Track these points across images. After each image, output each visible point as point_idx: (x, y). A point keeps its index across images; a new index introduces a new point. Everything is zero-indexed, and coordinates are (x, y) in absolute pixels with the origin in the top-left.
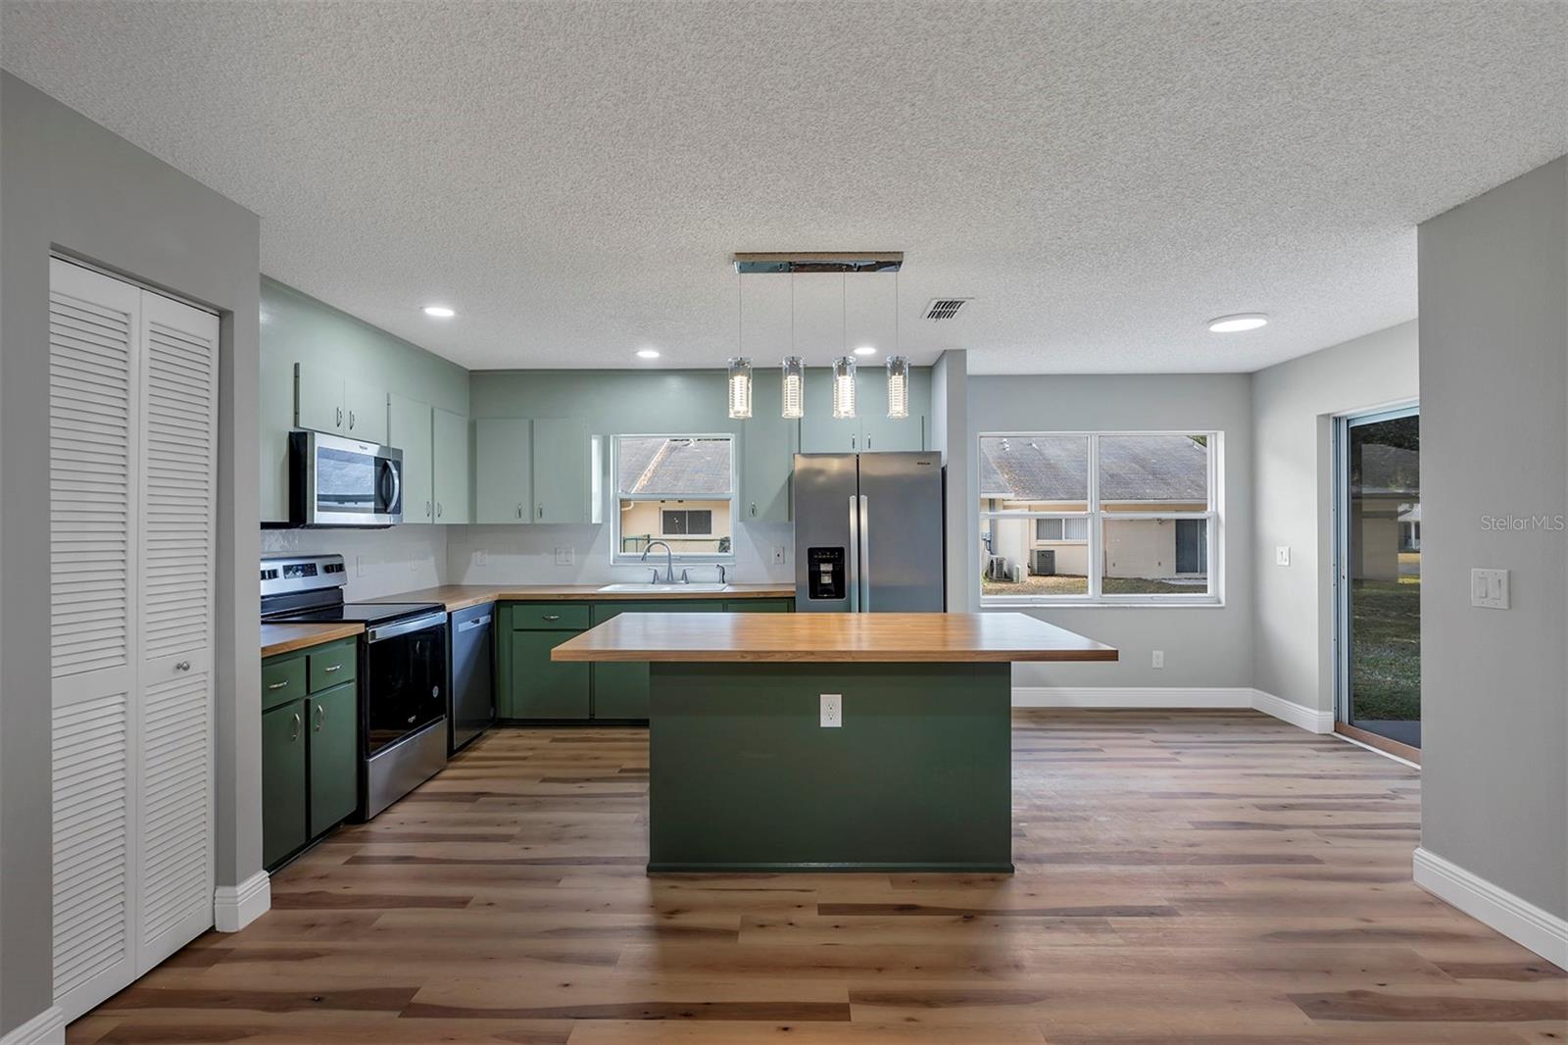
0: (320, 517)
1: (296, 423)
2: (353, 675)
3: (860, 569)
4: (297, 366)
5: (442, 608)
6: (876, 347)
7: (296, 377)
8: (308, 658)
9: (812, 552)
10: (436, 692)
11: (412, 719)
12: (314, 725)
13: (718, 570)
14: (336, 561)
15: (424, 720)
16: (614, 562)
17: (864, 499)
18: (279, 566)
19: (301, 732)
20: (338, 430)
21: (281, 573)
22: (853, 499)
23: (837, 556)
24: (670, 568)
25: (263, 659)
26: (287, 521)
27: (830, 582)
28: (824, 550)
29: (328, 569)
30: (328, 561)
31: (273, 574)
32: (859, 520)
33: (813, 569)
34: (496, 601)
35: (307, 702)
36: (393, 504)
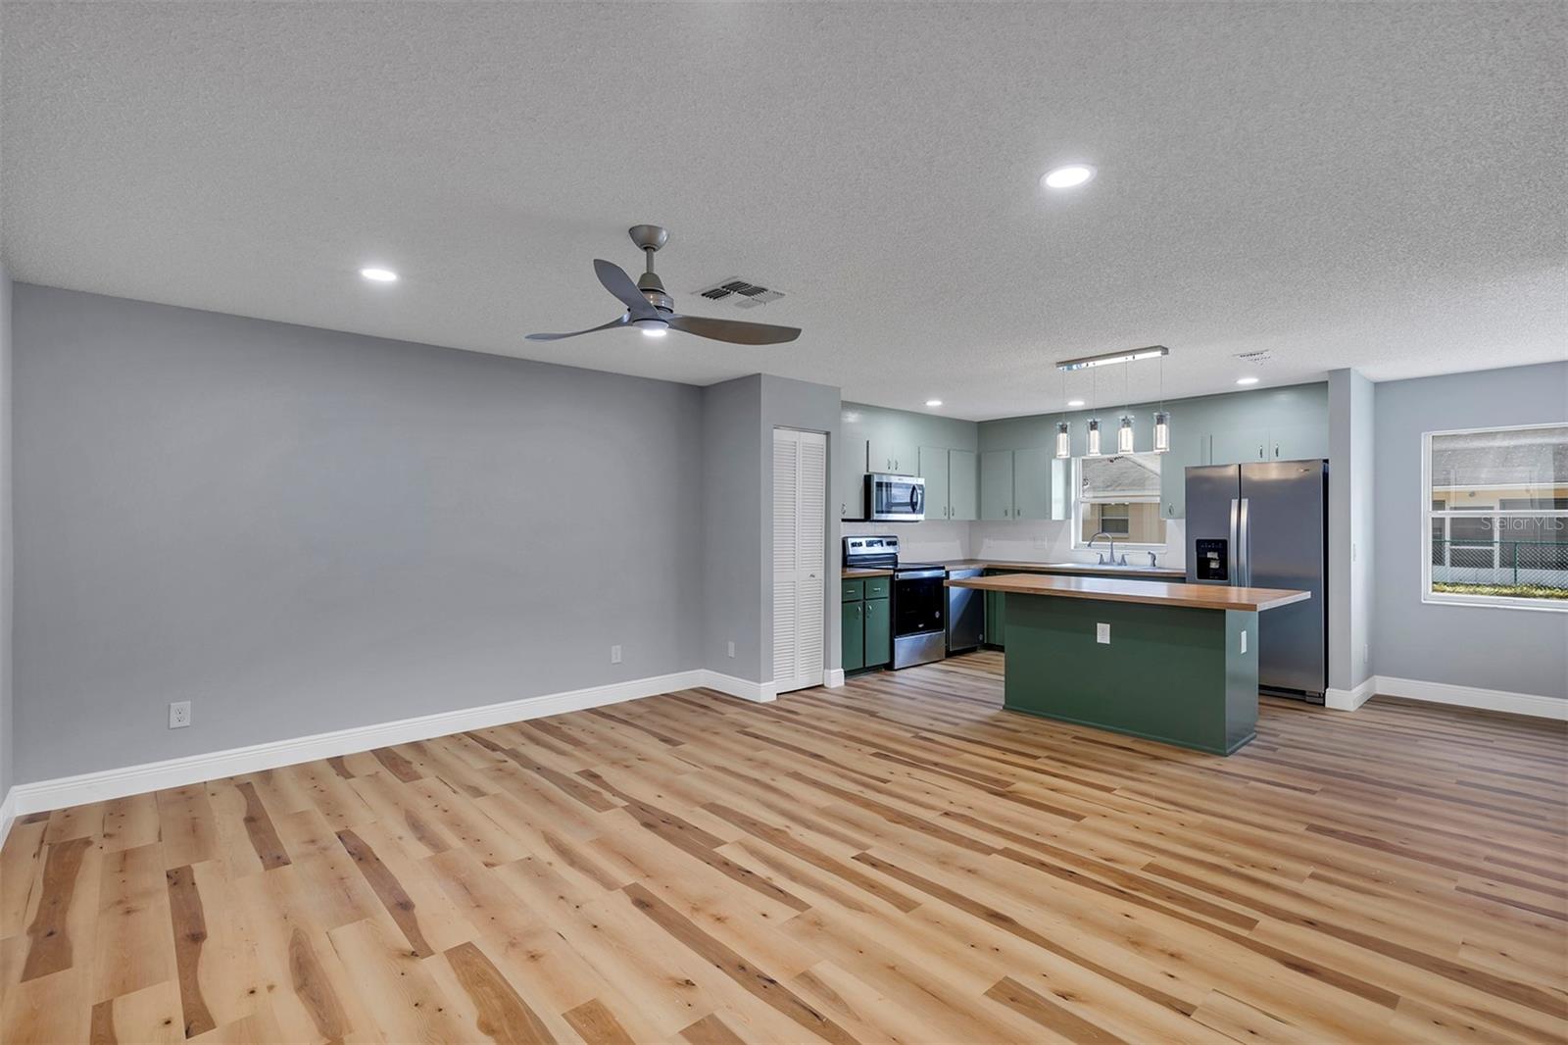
0: (876, 516)
1: (868, 471)
2: (888, 595)
3: (1239, 556)
4: (868, 442)
5: (943, 568)
6: (1257, 377)
7: (868, 447)
8: (864, 583)
9: (1199, 543)
10: (937, 615)
11: (921, 626)
12: (867, 615)
13: (1150, 556)
14: (893, 540)
15: (928, 628)
16: (1075, 547)
17: (1245, 502)
18: (863, 541)
19: (861, 617)
20: (889, 472)
21: (864, 544)
22: (1235, 503)
23: (1221, 547)
24: (1112, 553)
25: (843, 579)
26: (863, 518)
27: (1217, 567)
28: (1209, 542)
29: (889, 544)
30: (889, 540)
31: (860, 544)
32: (1239, 518)
33: (1200, 556)
34: (985, 569)
35: (864, 603)
36: (918, 508)
